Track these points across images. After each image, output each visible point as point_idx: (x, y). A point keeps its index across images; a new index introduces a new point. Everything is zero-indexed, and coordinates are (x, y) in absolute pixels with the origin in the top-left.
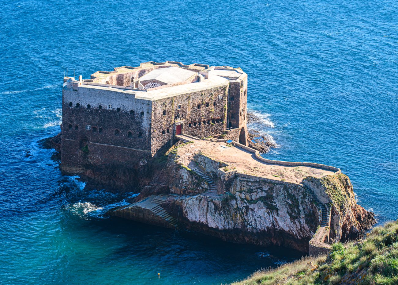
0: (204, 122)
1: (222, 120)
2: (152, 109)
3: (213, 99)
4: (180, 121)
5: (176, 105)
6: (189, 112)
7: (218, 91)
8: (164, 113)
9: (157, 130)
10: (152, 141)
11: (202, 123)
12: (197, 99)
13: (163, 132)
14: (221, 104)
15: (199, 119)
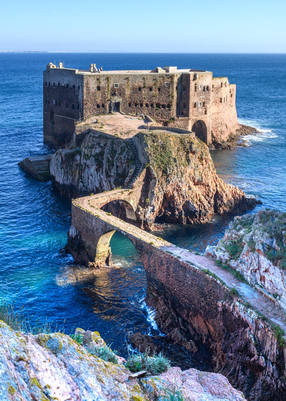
0: (147, 105)
1: (169, 106)
2: (84, 82)
3: (158, 85)
4: (117, 99)
5: (112, 84)
6: (128, 92)
7: (163, 77)
8: (99, 88)
9: (91, 103)
10: (84, 112)
11: (144, 105)
12: (137, 81)
13: (98, 106)
14: (168, 92)
15: (140, 101)
